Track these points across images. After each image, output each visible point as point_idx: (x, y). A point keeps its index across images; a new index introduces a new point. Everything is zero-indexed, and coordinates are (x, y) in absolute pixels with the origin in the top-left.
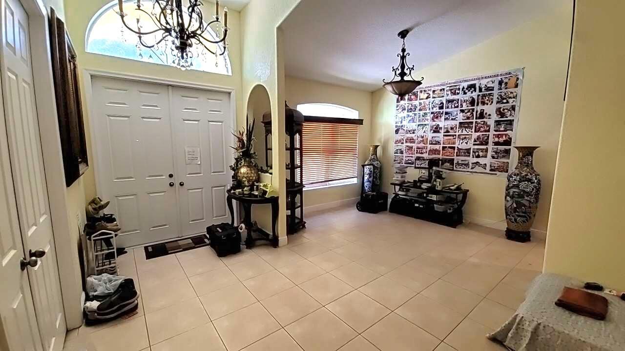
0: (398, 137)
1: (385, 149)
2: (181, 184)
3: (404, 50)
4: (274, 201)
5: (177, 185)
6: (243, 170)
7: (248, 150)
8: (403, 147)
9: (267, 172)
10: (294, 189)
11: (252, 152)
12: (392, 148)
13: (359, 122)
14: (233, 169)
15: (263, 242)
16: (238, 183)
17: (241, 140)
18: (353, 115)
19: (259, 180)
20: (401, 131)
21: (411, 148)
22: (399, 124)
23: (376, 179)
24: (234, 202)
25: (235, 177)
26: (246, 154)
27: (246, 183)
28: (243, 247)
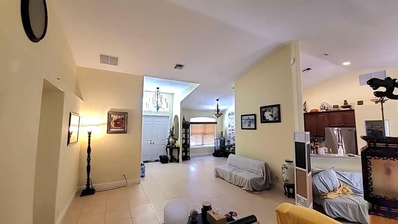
0: (229, 129)
1: (226, 133)
2: (153, 143)
3: (218, 105)
4: (178, 148)
5: (152, 144)
6: (171, 139)
7: (172, 133)
8: (231, 132)
9: (177, 140)
10: (186, 145)
11: (173, 134)
12: (228, 132)
13: (216, 123)
14: (168, 139)
15: (175, 161)
16: (169, 143)
17: (171, 131)
18: (213, 120)
19: (175, 142)
20: (230, 126)
21: (233, 133)
22: (229, 124)
23: (222, 144)
24: (168, 149)
25: (168, 142)
26: (172, 135)
27: (171, 143)
28: (169, 162)
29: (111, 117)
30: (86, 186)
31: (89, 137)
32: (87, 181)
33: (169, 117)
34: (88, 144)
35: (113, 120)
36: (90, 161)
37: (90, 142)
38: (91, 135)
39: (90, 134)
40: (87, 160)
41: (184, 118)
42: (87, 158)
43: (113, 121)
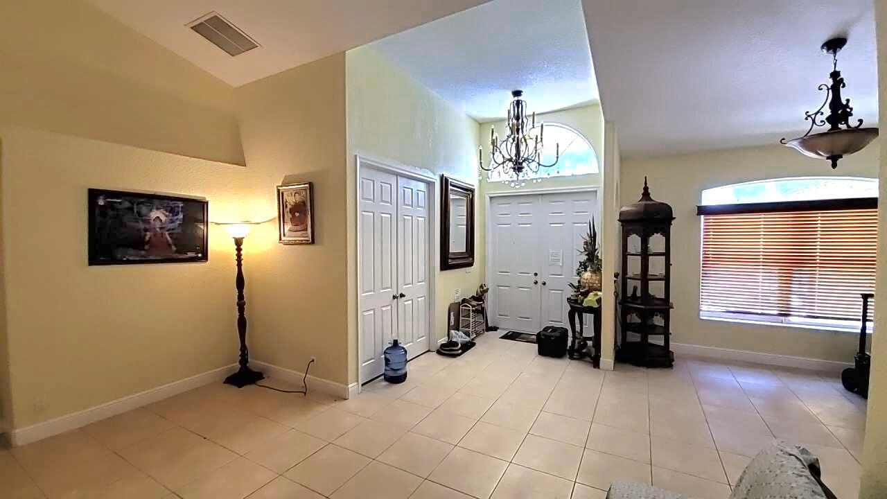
2: (544, 284)
3: (834, 74)
5: (540, 283)
6: (586, 275)
7: (593, 252)
17: (586, 244)
26: (590, 259)
29: (285, 200)
30: (238, 363)
31: (239, 250)
32: (240, 353)
33: (596, 191)
34: (236, 268)
35: (289, 206)
36: (245, 307)
37: (242, 262)
38: (242, 247)
39: (239, 243)
40: (238, 304)
41: (646, 189)
42: (237, 300)
43: (288, 209)
